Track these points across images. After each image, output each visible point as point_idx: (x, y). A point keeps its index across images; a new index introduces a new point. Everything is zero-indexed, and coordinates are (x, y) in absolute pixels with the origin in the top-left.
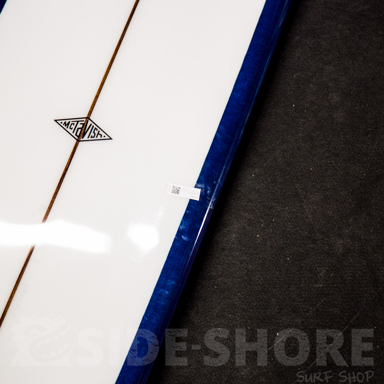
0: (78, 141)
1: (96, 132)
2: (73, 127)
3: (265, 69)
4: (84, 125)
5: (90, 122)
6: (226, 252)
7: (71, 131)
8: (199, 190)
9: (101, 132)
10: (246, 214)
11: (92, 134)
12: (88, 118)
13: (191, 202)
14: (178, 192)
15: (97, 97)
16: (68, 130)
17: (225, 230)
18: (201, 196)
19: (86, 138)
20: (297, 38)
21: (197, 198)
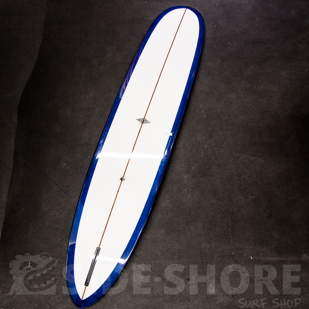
0: (142, 124)
1: (146, 121)
2: (141, 120)
3: (185, 107)
4: (144, 120)
5: (145, 119)
6: (179, 149)
7: (140, 122)
8: (172, 133)
9: (148, 121)
10: (184, 140)
11: (146, 122)
12: (144, 118)
13: (170, 136)
14: (167, 134)
15: (146, 113)
16: (140, 121)
17: (179, 144)
18: (172, 135)
19: (144, 123)
20: (193, 98)
21: (171, 135)
